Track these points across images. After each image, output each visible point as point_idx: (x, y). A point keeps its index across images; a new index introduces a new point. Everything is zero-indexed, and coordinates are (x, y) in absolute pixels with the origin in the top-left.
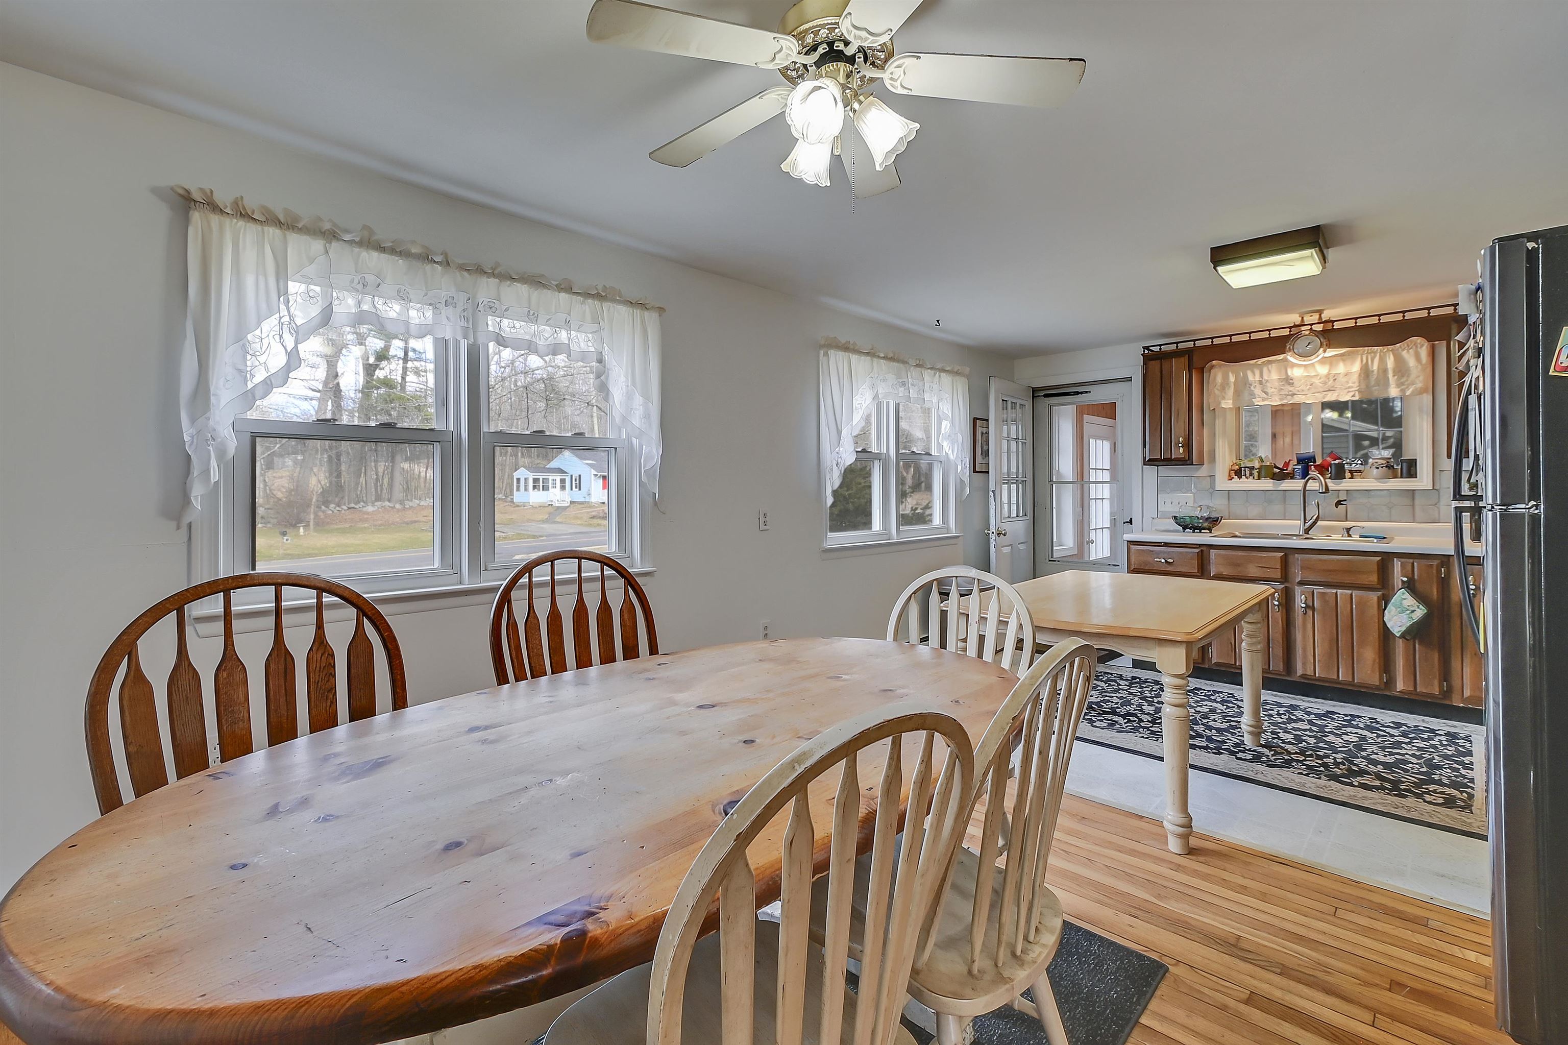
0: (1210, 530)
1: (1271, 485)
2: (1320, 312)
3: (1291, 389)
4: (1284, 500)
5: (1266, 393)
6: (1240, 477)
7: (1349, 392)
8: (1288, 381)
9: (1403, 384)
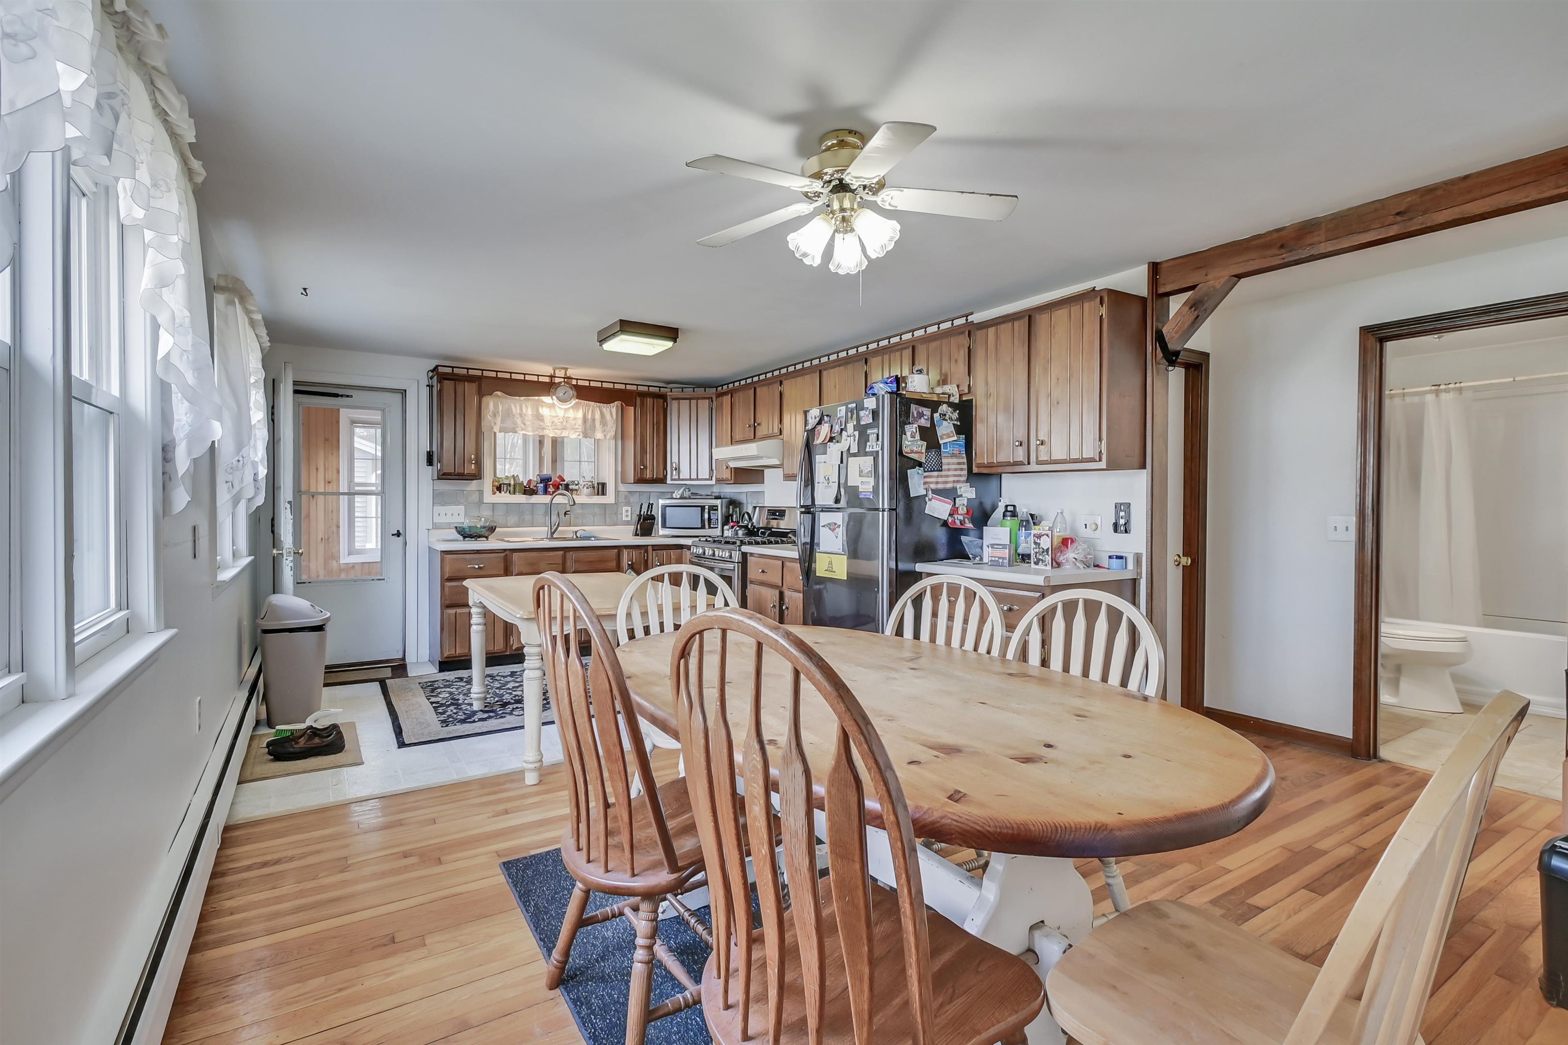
0: (487, 538)
1: (524, 499)
2: (566, 369)
3: (541, 424)
4: (532, 513)
5: (524, 424)
6: (500, 492)
7: (576, 432)
8: (539, 417)
9: (605, 431)
